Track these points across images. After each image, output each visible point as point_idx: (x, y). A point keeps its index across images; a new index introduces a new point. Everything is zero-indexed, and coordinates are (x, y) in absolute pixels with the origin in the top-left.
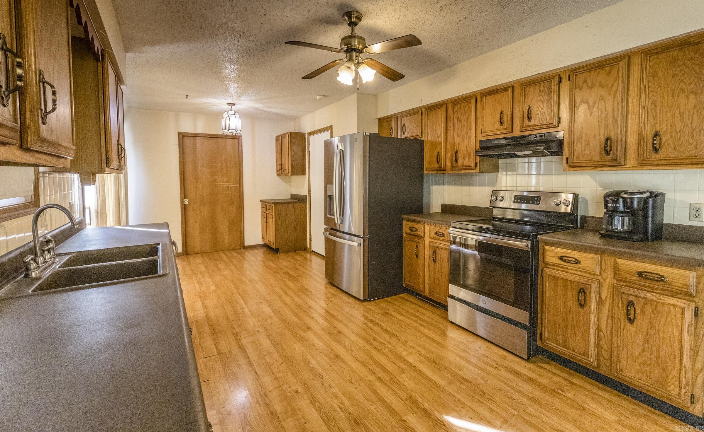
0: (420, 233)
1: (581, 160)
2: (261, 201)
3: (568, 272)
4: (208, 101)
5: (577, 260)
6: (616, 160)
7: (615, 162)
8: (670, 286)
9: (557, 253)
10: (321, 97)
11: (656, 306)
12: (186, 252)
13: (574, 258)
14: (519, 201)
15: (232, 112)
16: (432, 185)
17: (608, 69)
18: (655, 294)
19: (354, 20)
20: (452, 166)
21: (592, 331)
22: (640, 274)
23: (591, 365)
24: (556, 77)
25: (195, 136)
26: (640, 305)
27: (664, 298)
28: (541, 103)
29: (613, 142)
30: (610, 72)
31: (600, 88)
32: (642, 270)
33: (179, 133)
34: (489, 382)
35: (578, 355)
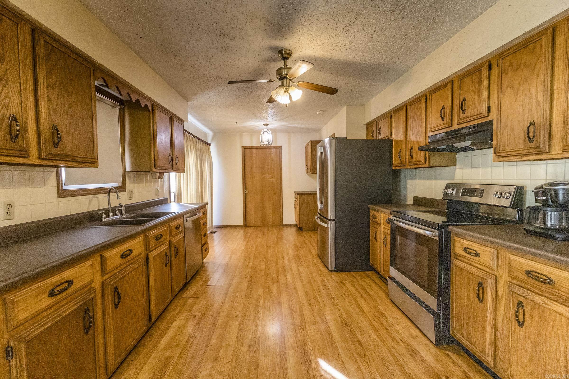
0: (378, 220)
1: (507, 149)
2: (294, 192)
3: (471, 265)
4: (252, 124)
5: (477, 252)
6: (539, 147)
7: (538, 150)
8: (557, 291)
9: (462, 245)
10: (320, 112)
11: (543, 312)
12: (246, 225)
13: (475, 251)
14: (466, 194)
15: (266, 130)
16: (408, 180)
17: (531, 46)
18: (543, 298)
19: (284, 56)
20: (409, 162)
21: (488, 328)
22: (528, 273)
23: (488, 364)
24: (486, 65)
25: (252, 148)
26: (529, 308)
27: (550, 304)
28: (473, 94)
29: (536, 127)
30: (534, 50)
31: (525, 69)
32: (531, 269)
33: (242, 147)
34: (379, 350)
35: (477, 350)
